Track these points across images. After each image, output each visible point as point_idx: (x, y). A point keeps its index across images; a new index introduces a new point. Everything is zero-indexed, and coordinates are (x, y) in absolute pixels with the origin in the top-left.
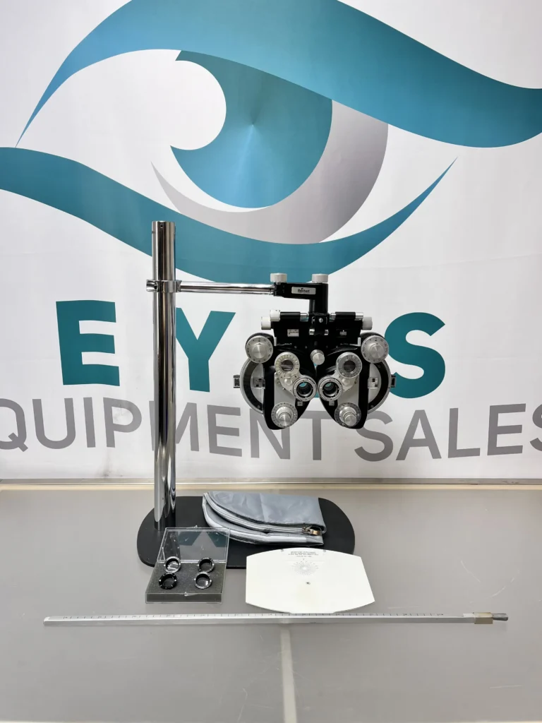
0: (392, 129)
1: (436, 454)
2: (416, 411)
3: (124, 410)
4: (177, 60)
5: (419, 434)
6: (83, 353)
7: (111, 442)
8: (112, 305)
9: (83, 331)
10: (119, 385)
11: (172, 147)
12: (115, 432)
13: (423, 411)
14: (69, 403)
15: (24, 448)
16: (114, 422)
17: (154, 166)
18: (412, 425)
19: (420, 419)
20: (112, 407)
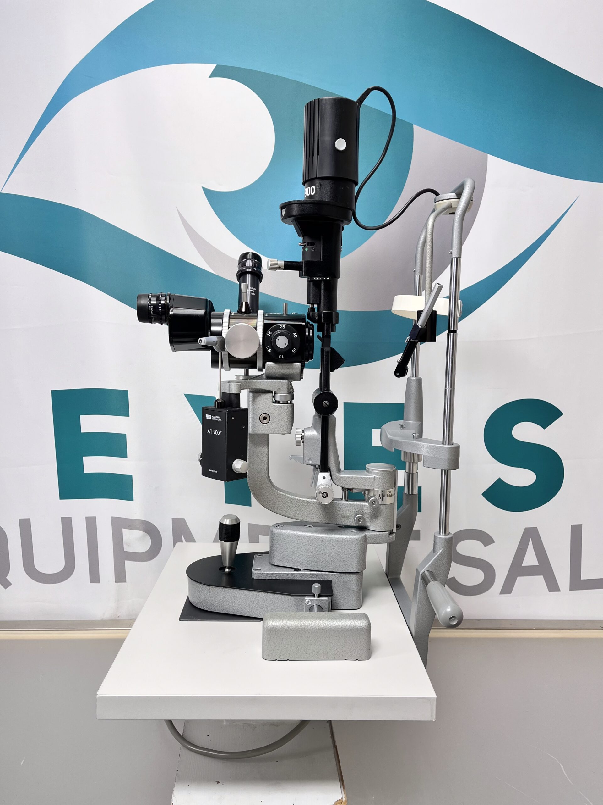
0: (493, 162)
1: (553, 586)
2: (526, 528)
3: (139, 534)
4: (210, 77)
5: (530, 559)
6: (85, 459)
7: (120, 577)
8: (124, 394)
9: (85, 428)
10: (132, 499)
11: (203, 188)
12: (126, 562)
13: (536, 529)
14: (67, 523)
15: (7, 584)
16: (126, 549)
17: (180, 213)
18: (521, 548)
19: (532, 540)
20: (123, 529)
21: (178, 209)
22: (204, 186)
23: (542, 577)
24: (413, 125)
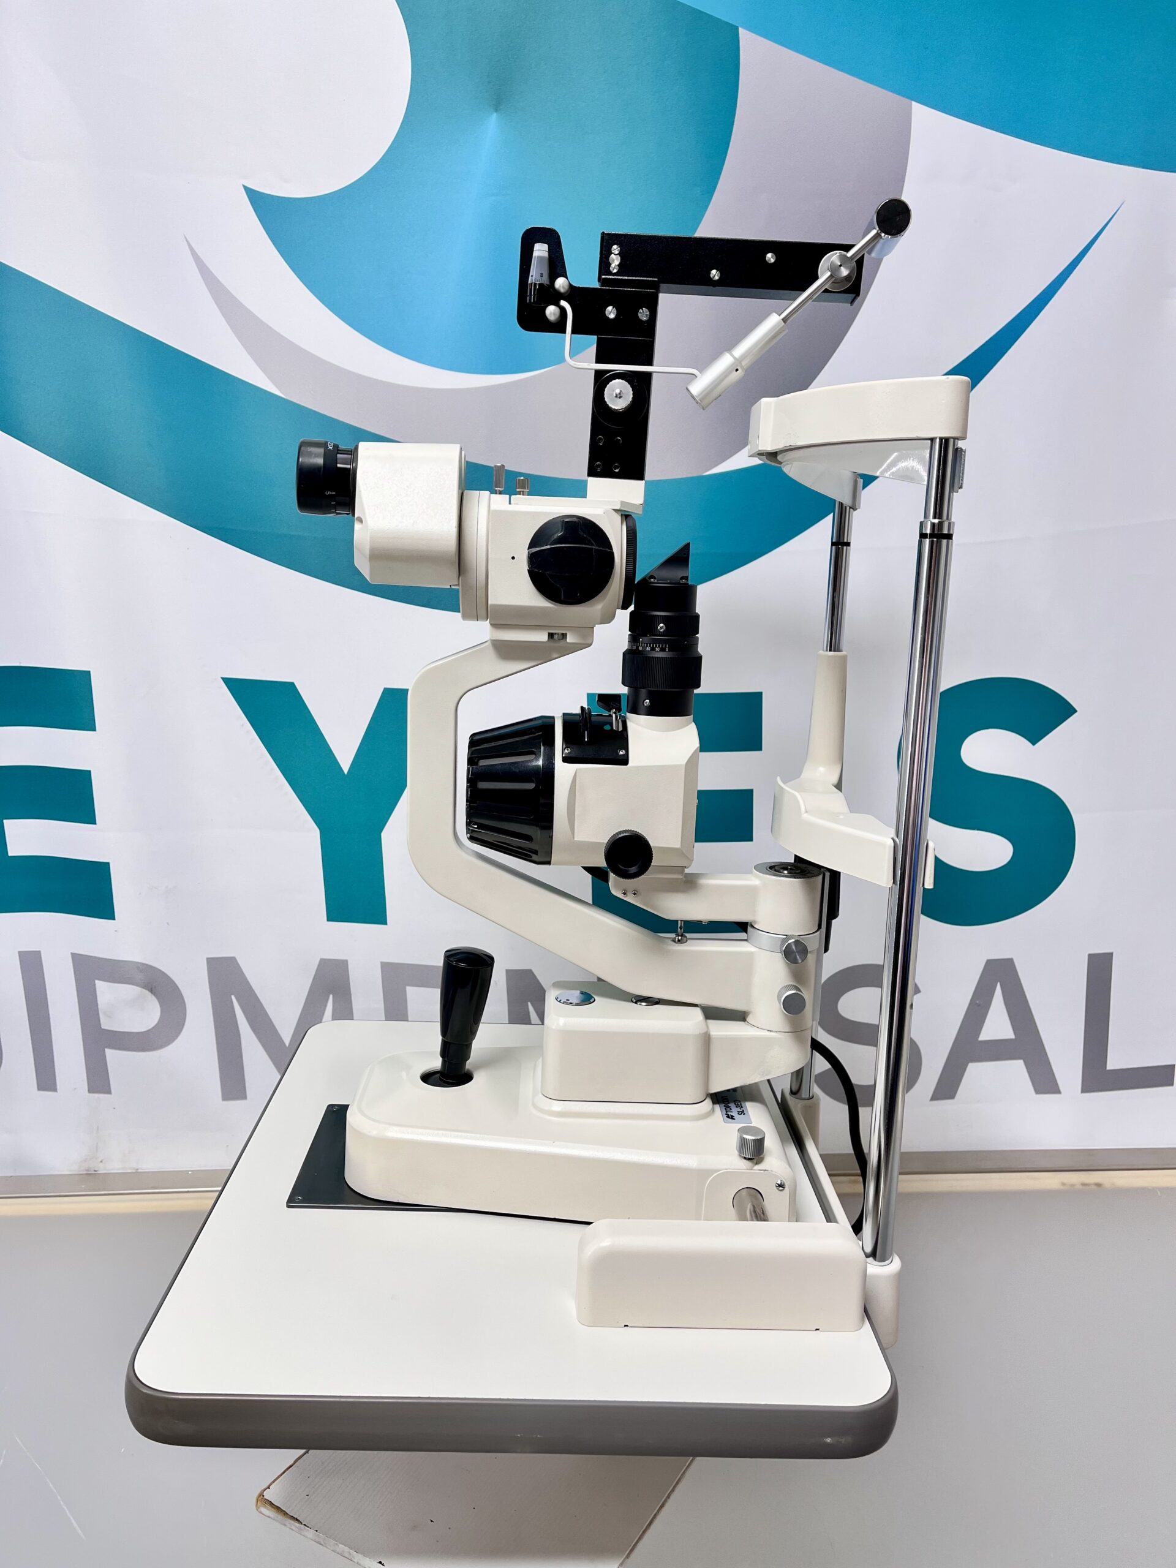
0: (923, 118)
1: (1044, 1082)
2: (989, 962)
3: (132, 992)
5: (997, 1026)
8: (80, 680)
10: (114, 919)
11: (246, 189)
12: (108, 1051)
13: (1010, 961)
16: (106, 1024)
17: (193, 248)
18: (978, 1002)
19: (1001, 986)
20: (97, 982)
21: (189, 240)
22: (245, 185)
23: (1021, 1063)
24: (737, 28)
